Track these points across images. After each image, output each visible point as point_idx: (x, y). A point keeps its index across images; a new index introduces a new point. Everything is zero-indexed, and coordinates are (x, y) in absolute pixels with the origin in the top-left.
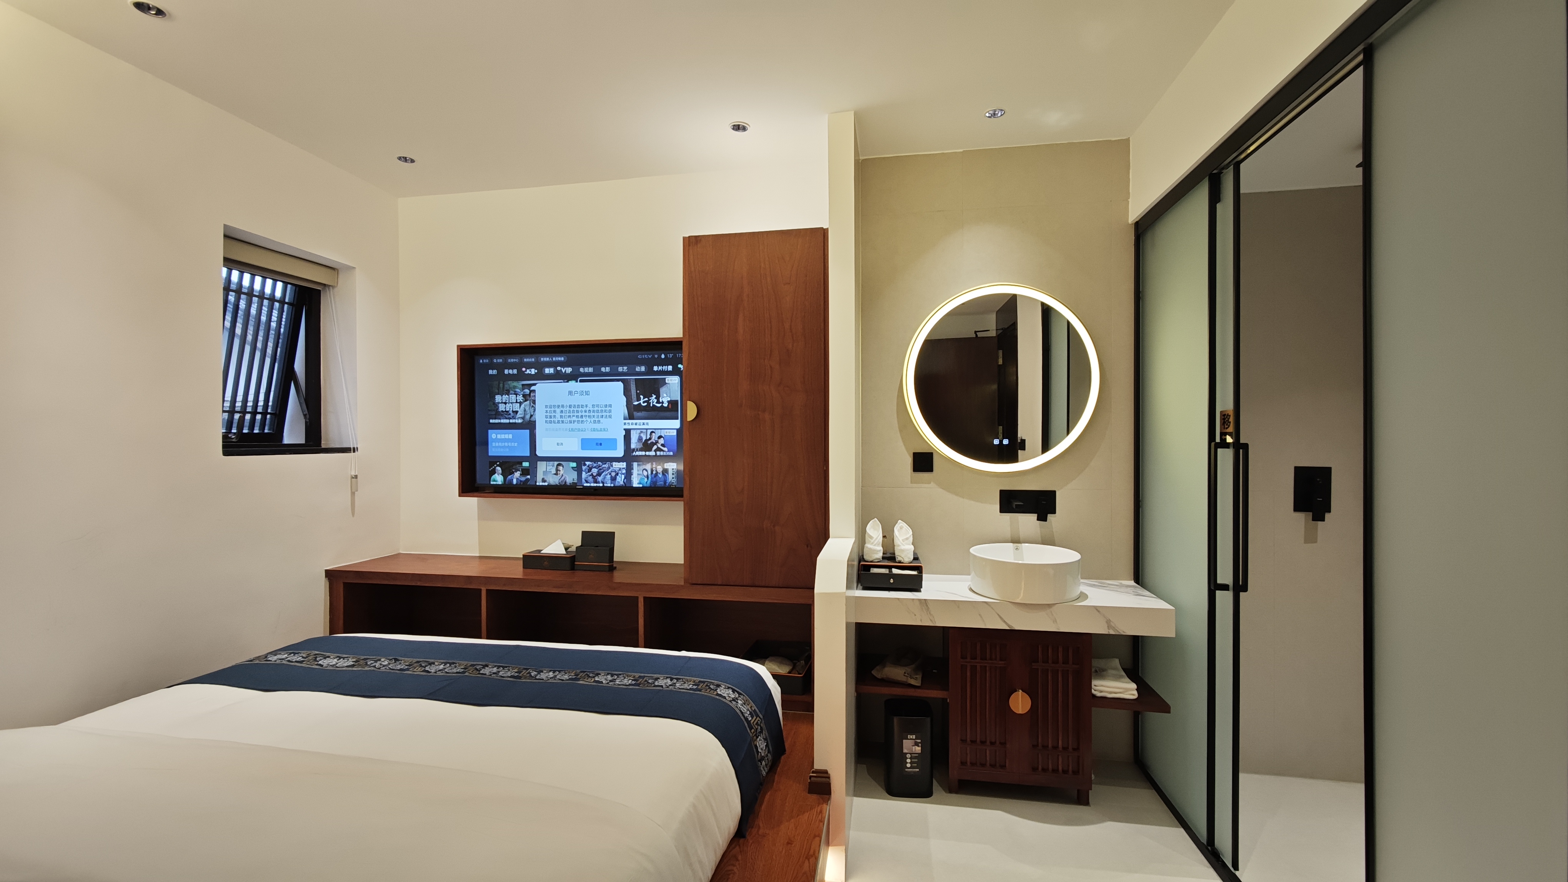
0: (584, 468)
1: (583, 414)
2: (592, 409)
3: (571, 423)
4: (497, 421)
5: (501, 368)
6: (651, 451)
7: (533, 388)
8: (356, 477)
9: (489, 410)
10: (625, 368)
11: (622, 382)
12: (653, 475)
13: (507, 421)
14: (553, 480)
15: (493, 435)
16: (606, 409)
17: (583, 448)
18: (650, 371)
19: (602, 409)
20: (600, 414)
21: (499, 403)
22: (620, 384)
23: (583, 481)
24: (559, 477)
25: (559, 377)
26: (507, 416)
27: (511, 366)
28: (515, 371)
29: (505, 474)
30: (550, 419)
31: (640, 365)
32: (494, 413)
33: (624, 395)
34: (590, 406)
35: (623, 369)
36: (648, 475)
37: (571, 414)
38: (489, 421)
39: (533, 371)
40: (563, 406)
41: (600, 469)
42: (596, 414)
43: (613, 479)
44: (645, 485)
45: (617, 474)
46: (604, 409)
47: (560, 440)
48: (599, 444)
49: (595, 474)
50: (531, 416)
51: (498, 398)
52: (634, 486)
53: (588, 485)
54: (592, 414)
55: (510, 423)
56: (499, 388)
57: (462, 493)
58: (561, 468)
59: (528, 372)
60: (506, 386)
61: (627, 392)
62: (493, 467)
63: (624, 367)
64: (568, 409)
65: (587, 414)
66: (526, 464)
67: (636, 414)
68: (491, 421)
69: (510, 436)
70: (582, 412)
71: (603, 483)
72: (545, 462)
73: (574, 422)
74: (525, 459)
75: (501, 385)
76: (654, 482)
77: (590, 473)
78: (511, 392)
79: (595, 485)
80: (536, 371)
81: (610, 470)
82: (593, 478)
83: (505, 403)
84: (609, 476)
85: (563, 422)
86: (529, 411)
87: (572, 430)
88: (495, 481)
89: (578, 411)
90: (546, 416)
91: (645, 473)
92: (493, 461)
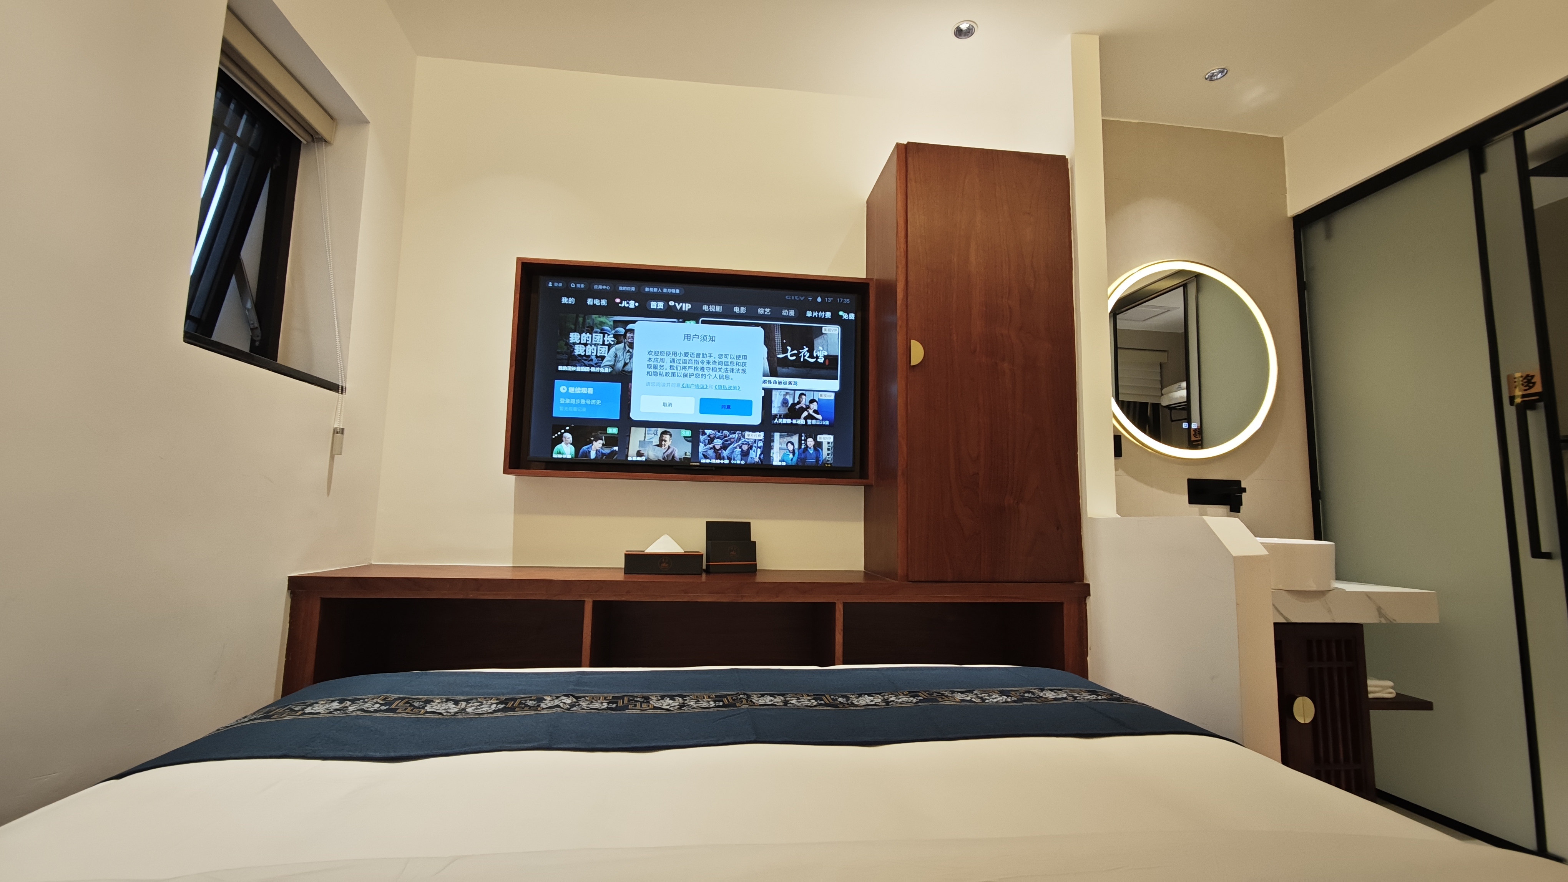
1: (705, 366)
2: (717, 360)
3: (686, 376)
4: (570, 368)
5: (581, 296)
6: (800, 418)
7: (630, 326)
8: (342, 431)
9: (558, 353)
10: (768, 310)
11: (762, 327)
12: (801, 450)
13: (587, 369)
14: (654, 454)
15: (562, 387)
16: (738, 361)
17: (702, 411)
18: (801, 317)
19: (733, 360)
20: (729, 367)
21: (575, 344)
22: (760, 331)
23: (701, 455)
24: (663, 449)
25: (669, 314)
26: (586, 362)
27: (599, 295)
28: (604, 302)
29: (577, 444)
30: (654, 370)
31: (789, 308)
32: (565, 357)
33: (764, 344)
34: (715, 355)
35: (765, 311)
36: (794, 450)
37: (687, 365)
38: (558, 368)
39: (632, 304)
40: (675, 353)
42: (723, 367)
43: (745, 454)
44: (790, 463)
45: (751, 448)
46: (735, 361)
47: (668, 399)
48: (727, 406)
49: (718, 447)
50: (626, 364)
51: (574, 337)
53: (708, 461)
54: (717, 367)
55: (591, 372)
56: (576, 323)
57: (510, 468)
59: (624, 304)
60: (587, 321)
61: (768, 341)
62: (559, 433)
63: (766, 309)
64: (682, 357)
65: (711, 366)
66: (612, 430)
67: (780, 370)
68: (560, 368)
69: (590, 391)
70: (703, 363)
71: (729, 459)
72: (644, 428)
73: (691, 375)
74: (612, 423)
75: (581, 319)
76: (802, 460)
77: (711, 446)
78: (596, 330)
79: (718, 461)
80: (637, 304)
81: (740, 442)
83: (586, 345)
84: (738, 450)
85: (674, 375)
86: (623, 358)
87: (688, 386)
88: (560, 453)
89: (697, 362)
90: (649, 367)
91: (791, 447)
92: (561, 424)
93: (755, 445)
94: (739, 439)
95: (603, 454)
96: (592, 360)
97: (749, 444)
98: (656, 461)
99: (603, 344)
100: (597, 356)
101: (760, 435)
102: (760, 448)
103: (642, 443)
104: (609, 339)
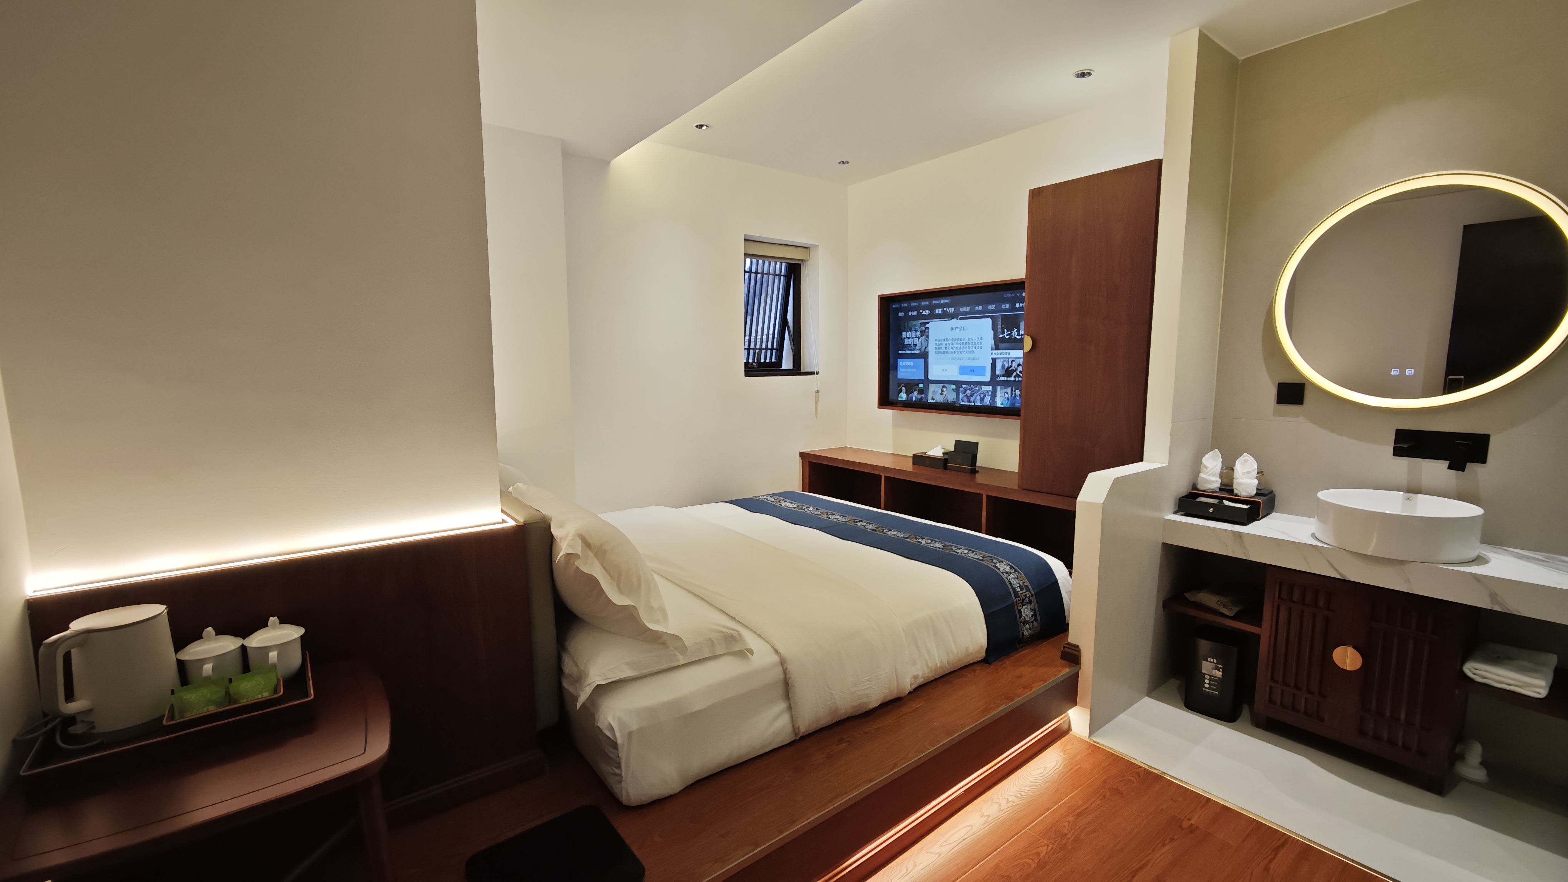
0: (961, 390)
1: (962, 346)
2: (968, 342)
3: (953, 353)
4: (903, 352)
5: (906, 310)
6: (1011, 377)
7: (927, 326)
8: (818, 392)
9: (898, 344)
10: (994, 306)
11: (990, 318)
12: (1012, 398)
13: (910, 352)
14: (939, 399)
15: (901, 363)
16: (978, 341)
17: (961, 374)
18: (1012, 308)
19: (976, 341)
20: (974, 346)
21: (905, 338)
22: (989, 321)
23: (960, 400)
24: (943, 396)
25: (945, 316)
26: (910, 348)
27: (913, 309)
28: (916, 313)
29: (908, 393)
30: (938, 351)
31: (1005, 302)
32: (901, 345)
33: (992, 329)
34: (966, 339)
35: (992, 307)
36: (1008, 397)
37: (953, 346)
38: (898, 352)
39: (927, 312)
40: (947, 340)
41: (973, 391)
42: (971, 346)
43: (982, 400)
44: (1006, 406)
45: (985, 396)
47: (945, 367)
48: (972, 370)
49: (968, 395)
50: (926, 348)
51: (904, 334)
52: (998, 406)
53: (963, 403)
54: (968, 346)
55: (911, 354)
56: (905, 327)
57: (880, 406)
58: (945, 389)
59: (924, 313)
60: (909, 325)
61: (994, 327)
62: (900, 387)
64: (951, 342)
65: (965, 346)
66: (921, 386)
67: (1001, 345)
68: (900, 352)
69: (912, 364)
70: (960, 344)
71: (974, 402)
72: (934, 384)
73: (955, 352)
74: (920, 381)
75: (906, 324)
76: (1013, 404)
77: (965, 394)
78: (913, 329)
79: (969, 404)
80: (930, 312)
81: (979, 392)
82: (967, 398)
83: (909, 338)
84: (979, 397)
85: (947, 352)
86: (925, 344)
87: (954, 359)
88: (901, 398)
89: (957, 344)
90: (936, 348)
91: (1006, 395)
92: (900, 383)
93: (987, 394)
94: (979, 390)
95: (918, 399)
96: (912, 347)
97: (984, 394)
98: (941, 403)
99: (916, 337)
100: (914, 345)
101: (990, 388)
102: (990, 396)
103: (934, 392)
104: (918, 334)
